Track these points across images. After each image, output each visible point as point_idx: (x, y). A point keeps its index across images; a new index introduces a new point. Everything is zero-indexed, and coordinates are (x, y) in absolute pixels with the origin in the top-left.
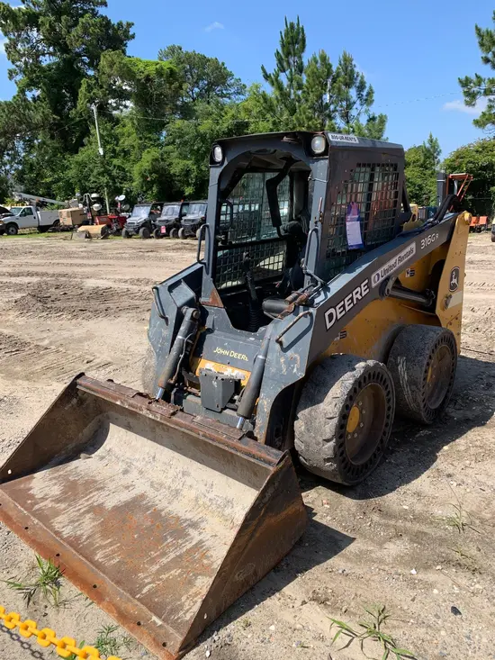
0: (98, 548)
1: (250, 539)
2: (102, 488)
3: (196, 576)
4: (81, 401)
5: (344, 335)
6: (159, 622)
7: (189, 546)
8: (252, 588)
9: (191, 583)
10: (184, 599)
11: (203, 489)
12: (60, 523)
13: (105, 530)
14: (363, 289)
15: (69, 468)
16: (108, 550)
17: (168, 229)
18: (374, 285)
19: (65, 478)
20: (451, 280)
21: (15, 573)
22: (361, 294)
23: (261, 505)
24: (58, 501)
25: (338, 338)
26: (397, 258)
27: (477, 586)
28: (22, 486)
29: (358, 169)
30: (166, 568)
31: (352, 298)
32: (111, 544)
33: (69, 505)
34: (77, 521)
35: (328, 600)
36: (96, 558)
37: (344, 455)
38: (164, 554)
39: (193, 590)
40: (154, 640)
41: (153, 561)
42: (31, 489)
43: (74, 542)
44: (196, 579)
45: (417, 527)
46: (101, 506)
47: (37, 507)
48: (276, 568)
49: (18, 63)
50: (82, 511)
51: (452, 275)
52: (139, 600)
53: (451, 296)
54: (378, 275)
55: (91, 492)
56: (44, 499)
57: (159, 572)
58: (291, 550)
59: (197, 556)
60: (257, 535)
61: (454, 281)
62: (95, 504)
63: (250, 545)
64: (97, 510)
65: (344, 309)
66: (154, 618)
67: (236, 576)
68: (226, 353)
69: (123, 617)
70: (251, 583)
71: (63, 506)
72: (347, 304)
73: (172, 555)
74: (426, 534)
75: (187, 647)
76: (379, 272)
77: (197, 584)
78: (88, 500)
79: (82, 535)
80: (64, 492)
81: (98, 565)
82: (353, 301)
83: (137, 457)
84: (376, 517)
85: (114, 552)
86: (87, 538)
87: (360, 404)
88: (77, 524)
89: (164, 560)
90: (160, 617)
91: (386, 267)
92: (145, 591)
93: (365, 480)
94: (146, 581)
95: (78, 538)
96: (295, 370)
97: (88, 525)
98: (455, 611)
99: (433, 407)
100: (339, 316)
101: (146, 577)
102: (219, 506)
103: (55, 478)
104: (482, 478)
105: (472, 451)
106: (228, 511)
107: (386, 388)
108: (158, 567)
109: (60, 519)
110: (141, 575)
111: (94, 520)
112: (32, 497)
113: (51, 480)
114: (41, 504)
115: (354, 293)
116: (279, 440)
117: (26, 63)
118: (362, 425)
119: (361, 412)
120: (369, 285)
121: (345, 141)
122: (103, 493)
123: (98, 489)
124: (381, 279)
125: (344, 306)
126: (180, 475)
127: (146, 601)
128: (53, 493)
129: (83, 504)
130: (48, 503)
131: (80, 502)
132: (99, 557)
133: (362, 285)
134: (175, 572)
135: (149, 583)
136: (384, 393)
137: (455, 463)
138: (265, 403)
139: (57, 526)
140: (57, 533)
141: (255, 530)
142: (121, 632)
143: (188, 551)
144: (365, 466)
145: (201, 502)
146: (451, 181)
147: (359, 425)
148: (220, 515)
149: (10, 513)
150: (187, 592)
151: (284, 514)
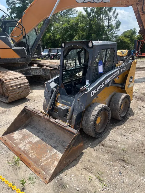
0: (30, 153)
1: (68, 153)
2: (32, 137)
3: (55, 161)
4: (26, 113)
5: (97, 97)
6: (45, 173)
7: (53, 153)
8: (69, 165)
9: (53, 163)
10: (51, 167)
11: (58, 138)
12: (20, 146)
13: (32, 148)
14: (102, 85)
15: (23, 131)
16: (33, 154)
17: (54, 57)
18: (106, 84)
19: (22, 134)
20: (130, 80)
21: (9, 159)
22: (102, 87)
23: (71, 145)
24: (20, 140)
25: (96, 98)
26: (113, 75)
27: (127, 166)
28: (11, 136)
29: (102, 51)
30: (47, 159)
31: (99, 88)
32: (33, 152)
33: (24, 141)
34: (25, 145)
35: (88, 169)
36: (30, 156)
37: (95, 130)
38: (47, 155)
39: (54, 165)
40: (43, 177)
41: (44, 157)
42: (13, 136)
43: (24, 151)
44: (55, 162)
45: (113, 150)
46: (31, 142)
47: (15, 142)
48: (75, 160)
49: (10, 6)
50: (27, 143)
51: (130, 78)
52: (40, 167)
53: (130, 85)
54: (107, 81)
55: (29, 138)
56: (17, 139)
57: (45, 160)
58: (80, 155)
59: (55, 156)
60: (70, 152)
61: (131, 80)
62: (30, 141)
63: (68, 155)
64: (30, 143)
65: (97, 91)
66: (43, 172)
67: (64, 162)
68: (65, 101)
69: (36, 172)
70: (68, 163)
71: (21, 141)
72: (97, 89)
73: (49, 156)
74: (115, 152)
75: (51, 179)
76: (107, 80)
77: (55, 164)
78: (28, 140)
79: (26, 149)
80: (22, 138)
81: (30, 158)
82: (99, 89)
83: (41, 128)
84: (103, 147)
85: (34, 154)
86: (27, 150)
87: (101, 116)
88: (25, 146)
89: (47, 157)
90: (45, 172)
91: (109, 78)
92: (41, 165)
93: (101, 136)
94: (42, 162)
95: (25, 150)
96: (82, 108)
97: (28, 147)
98: (120, 173)
99: (123, 116)
100: (95, 93)
101: (42, 161)
102: (62, 143)
103: (20, 134)
104: (134, 137)
105: (132, 129)
106: (64, 144)
107: (108, 112)
108: (45, 159)
109: (21, 145)
110: (41, 161)
111: (29, 145)
112: (14, 139)
113: (19, 134)
114: (16, 141)
115: (100, 86)
116: (78, 126)
117: (12, 6)
118: (101, 122)
119: (101, 118)
120: (104, 84)
121: (98, 43)
122: (32, 138)
123: (31, 137)
124: (108, 82)
125: (96, 90)
126: (52, 134)
127: (42, 167)
128: (19, 138)
129: (27, 141)
130: (18, 141)
131: (26, 140)
132: (30, 155)
133: (102, 84)
134: (49, 160)
135: (43, 163)
136: (107, 113)
137: (127, 132)
138: (74, 116)
139: (20, 147)
140: (20, 149)
141: (69, 151)
142: (35, 175)
143: (53, 154)
144: (102, 133)
145: (57, 141)
146: (139, 42)
147: (100, 122)
148: (62, 145)
149: (8, 143)
150: (52, 165)
151: (77, 146)
